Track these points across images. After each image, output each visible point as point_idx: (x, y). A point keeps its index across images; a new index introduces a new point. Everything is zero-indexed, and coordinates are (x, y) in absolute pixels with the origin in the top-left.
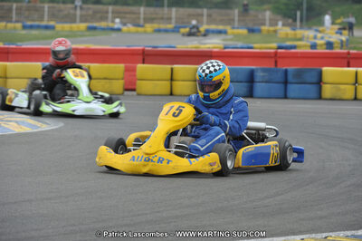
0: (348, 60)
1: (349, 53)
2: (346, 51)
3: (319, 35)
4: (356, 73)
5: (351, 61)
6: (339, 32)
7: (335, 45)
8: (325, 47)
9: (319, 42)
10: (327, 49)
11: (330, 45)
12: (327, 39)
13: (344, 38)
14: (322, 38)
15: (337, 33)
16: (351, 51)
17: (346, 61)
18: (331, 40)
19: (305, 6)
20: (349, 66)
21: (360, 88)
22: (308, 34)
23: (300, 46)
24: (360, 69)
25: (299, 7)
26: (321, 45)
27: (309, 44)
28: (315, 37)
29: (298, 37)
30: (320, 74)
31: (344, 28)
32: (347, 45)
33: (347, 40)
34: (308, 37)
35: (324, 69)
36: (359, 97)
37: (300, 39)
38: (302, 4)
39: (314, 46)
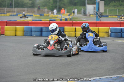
0: (73, 24)
1: (73, 22)
2: (72, 21)
3: (63, 16)
4: (75, 28)
5: (74, 25)
6: (69, 15)
7: (68, 19)
8: (65, 20)
9: (63, 18)
10: (65, 21)
11: (66, 19)
12: (65, 17)
13: (71, 17)
14: (64, 17)
15: (68, 16)
16: (74, 21)
17: (72, 25)
18: (67, 18)
19: (58, 7)
20: (73, 26)
21: (76, 33)
22: (59, 16)
23: (57, 20)
24: (77, 27)
25: (56, 7)
26: (64, 19)
27: (60, 19)
28: (61, 17)
29: (56, 17)
30: (64, 28)
31: (71, 14)
32: (72, 19)
33: (72, 18)
34: (59, 17)
35: (65, 27)
36: (76, 36)
37: (57, 18)
38: (57, 6)
39: (61, 20)
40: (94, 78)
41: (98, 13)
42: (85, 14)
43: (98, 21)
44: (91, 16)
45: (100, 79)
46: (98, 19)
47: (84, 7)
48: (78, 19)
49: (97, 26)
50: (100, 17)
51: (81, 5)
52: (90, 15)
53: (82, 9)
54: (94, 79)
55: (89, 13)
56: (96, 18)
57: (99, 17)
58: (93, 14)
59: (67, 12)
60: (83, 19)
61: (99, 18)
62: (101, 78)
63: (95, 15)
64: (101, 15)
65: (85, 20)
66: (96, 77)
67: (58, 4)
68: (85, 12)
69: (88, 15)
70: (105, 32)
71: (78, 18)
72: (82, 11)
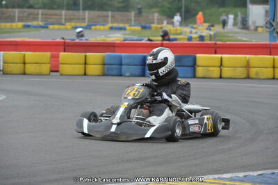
0: (215, 49)
1: (216, 44)
2: (214, 42)
3: (194, 31)
4: (221, 58)
5: (218, 50)
6: (209, 28)
7: (206, 38)
8: (198, 39)
9: (194, 36)
10: (200, 41)
11: (202, 38)
12: (200, 33)
13: (212, 33)
14: (196, 33)
15: (207, 29)
16: (218, 43)
18: (203, 34)
19: (183, 9)
20: (216, 53)
21: (224, 69)
22: (187, 30)
23: (180, 39)
24: (224, 56)
25: (178, 10)
26: (195, 38)
27: (186, 37)
28: (191, 32)
29: (178, 32)
30: (195, 59)
31: (213, 26)
32: (214, 38)
33: (215, 34)
34: (186, 32)
35: (198, 55)
36: (223, 75)
37: (180, 34)
38: (181, 8)
39: (190, 39)
40: (259, 172)
41: (274, 24)
42: (244, 25)
43: (272, 43)
44: (260, 29)
45: (273, 173)
46: (274, 37)
47: (244, 9)
48: (229, 37)
49: (270, 55)
50: (277, 33)
51: (236, 6)
52: (256, 29)
53: (239, 14)
54: (259, 175)
55: (254, 23)
56: (268, 34)
57: (275, 32)
58: (262, 27)
59: (205, 22)
60: (240, 38)
61: (275, 35)
62: (276, 171)
63: (267, 27)
65: (244, 39)
66: (265, 169)
67: (183, 2)
68: (246, 21)
69: (252, 28)
71: (230, 35)
72: (239, 18)
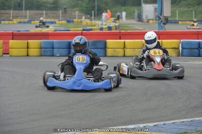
0: (120, 36)
1: (120, 32)
4: (124, 42)
5: (122, 37)
6: (115, 21)
7: (113, 28)
8: (107, 29)
9: (104, 27)
11: (110, 28)
12: (108, 25)
13: (117, 24)
14: (106, 25)
15: (113, 22)
16: (121, 31)
17: (118, 37)
18: (111, 26)
19: (96, 8)
20: (120, 39)
21: (126, 50)
22: (98, 22)
23: (94, 29)
24: (126, 41)
25: (93, 9)
26: (105, 28)
27: (99, 28)
28: (102, 24)
29: (93, 24)
30: (106, 43)
32: (119, 28)
33: (119, 26)
34: (98, 25)
35: (108, 41)
36: (126, 55)
37: (94, 26)
39: (101, 29)
41: (161, 17)
42: (140, 19)
43: (160, 31)
44: (151, 21)
45: (164, 124)
46: (161, 27)
47: (139, 7)
48: (127, 27)
49: (159, 39)
50: (164, 24)
51: (133, 5)
52: (148, 21)
53: (136, 11)
54: (154, 125)
55: (147, 17)
56: (157, 25)
57: (162, 23)
58: (153, 20)
60: (137, 28)
61: (162, 25)
62: (167, 122)
63: (156, 20)
64: (167, 21)
65: (140, 28)
67: (96, 3)
68: (141, 16)
69: (145, 20)
70: (172, 48)
71: (130, 26)
72: (136, 14)
